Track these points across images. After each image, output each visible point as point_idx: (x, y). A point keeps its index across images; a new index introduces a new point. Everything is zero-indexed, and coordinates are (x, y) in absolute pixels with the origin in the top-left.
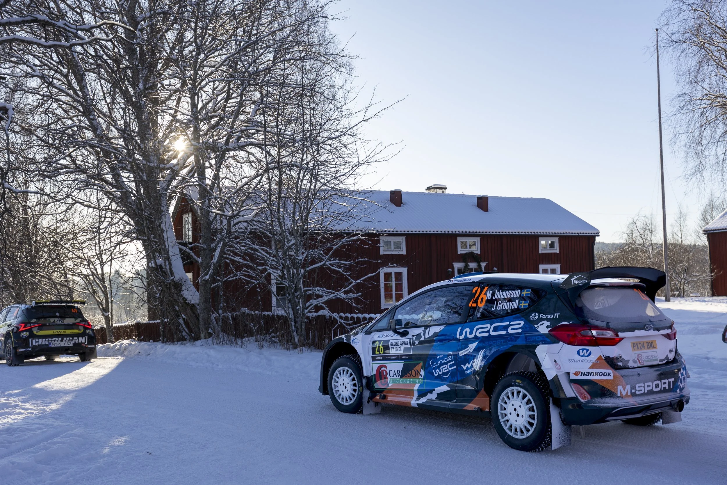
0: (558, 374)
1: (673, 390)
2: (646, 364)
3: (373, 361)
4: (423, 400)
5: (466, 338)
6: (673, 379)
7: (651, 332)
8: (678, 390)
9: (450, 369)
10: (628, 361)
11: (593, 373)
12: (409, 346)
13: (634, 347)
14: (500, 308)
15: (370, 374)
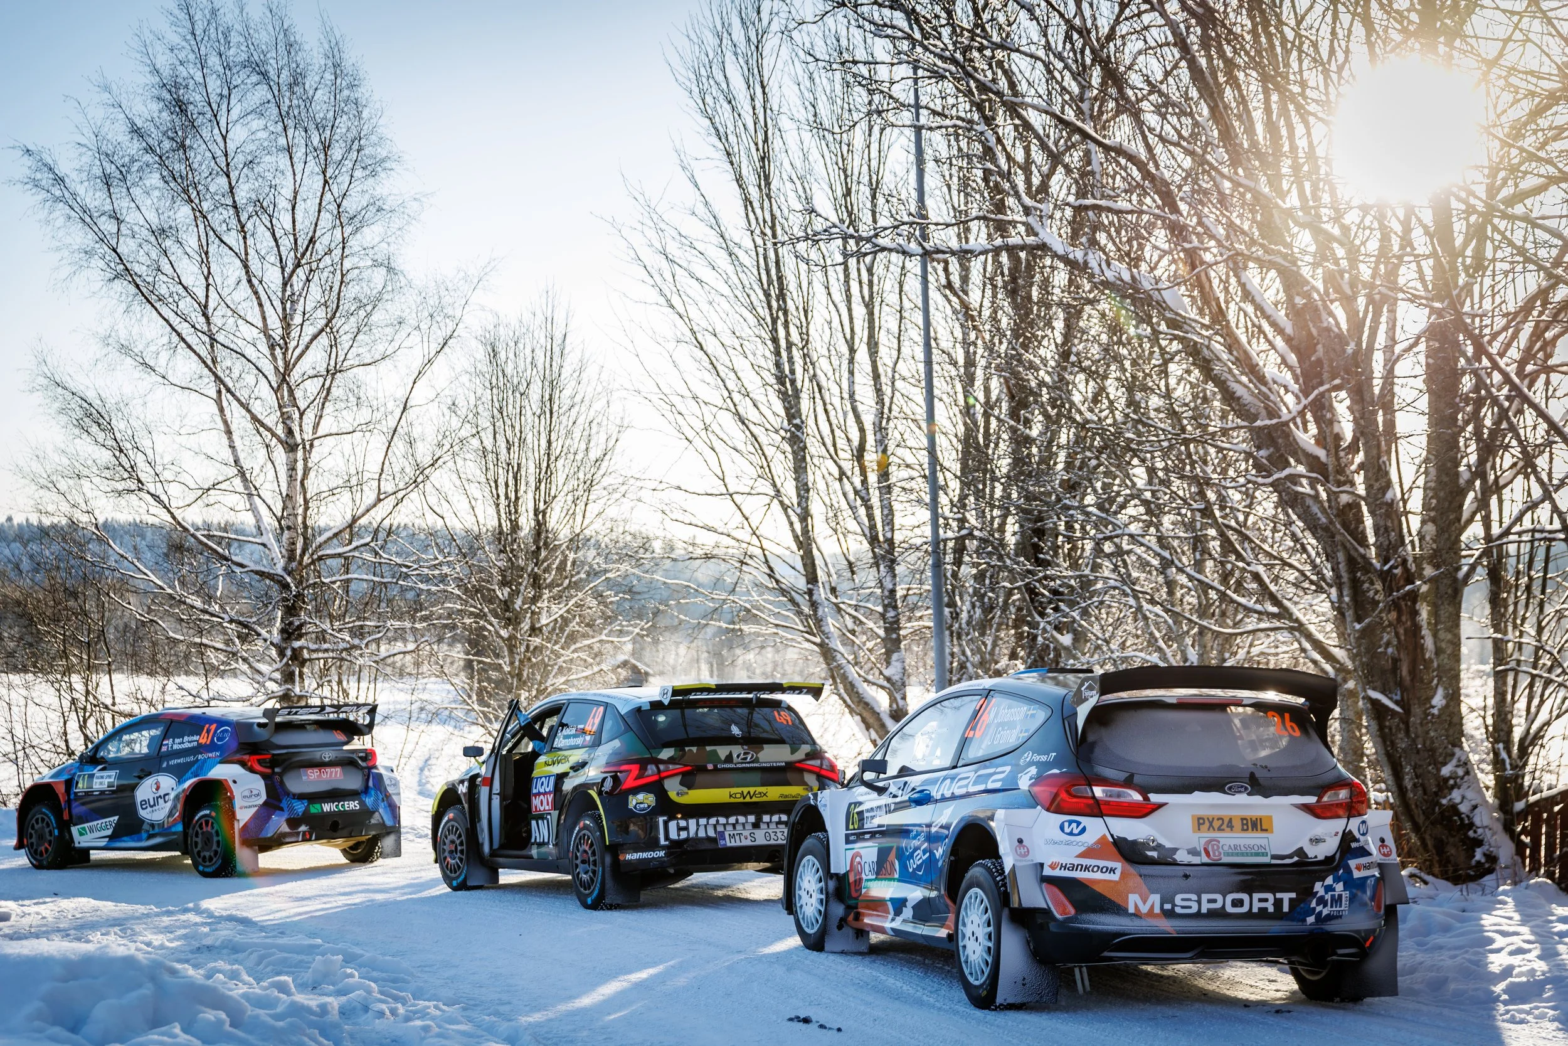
0: (1018, 864)
1: (1294, 917)
2: (1227, 860)
3: (845, 843)
4: (899, 922)
6: (1293, 895)
7: (1242, 799)
8: (1311, 919)
9: (923, 858)
11: (1082, 866)
13: (1200, 825)
15: (842, 871)
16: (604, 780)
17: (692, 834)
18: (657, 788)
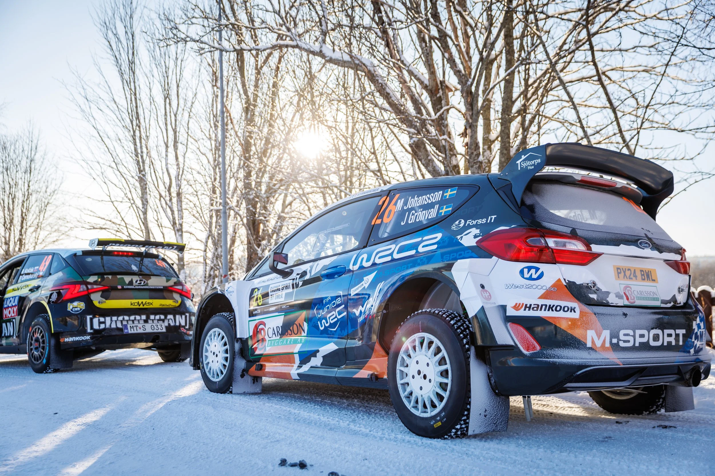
0: (485, 306)
1: (685, 349)
2: (638, 303)
3: (250, 316)
4: (305, 368)
5: (361, 267)
6: (684, 331)
7: (648, 252)
8: (692, 351)
9: (339, 317)
10: (608, 293)
11: (546, 306)
12: (291, 290)
13: (619, 273)
14: (413, 221)
15: (246, 336)
16: (51, 295)
17: (108, 326)
18: (86, 298)
